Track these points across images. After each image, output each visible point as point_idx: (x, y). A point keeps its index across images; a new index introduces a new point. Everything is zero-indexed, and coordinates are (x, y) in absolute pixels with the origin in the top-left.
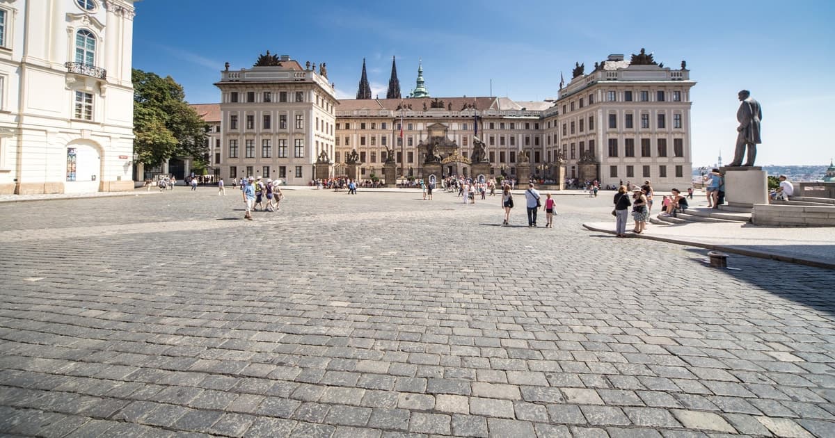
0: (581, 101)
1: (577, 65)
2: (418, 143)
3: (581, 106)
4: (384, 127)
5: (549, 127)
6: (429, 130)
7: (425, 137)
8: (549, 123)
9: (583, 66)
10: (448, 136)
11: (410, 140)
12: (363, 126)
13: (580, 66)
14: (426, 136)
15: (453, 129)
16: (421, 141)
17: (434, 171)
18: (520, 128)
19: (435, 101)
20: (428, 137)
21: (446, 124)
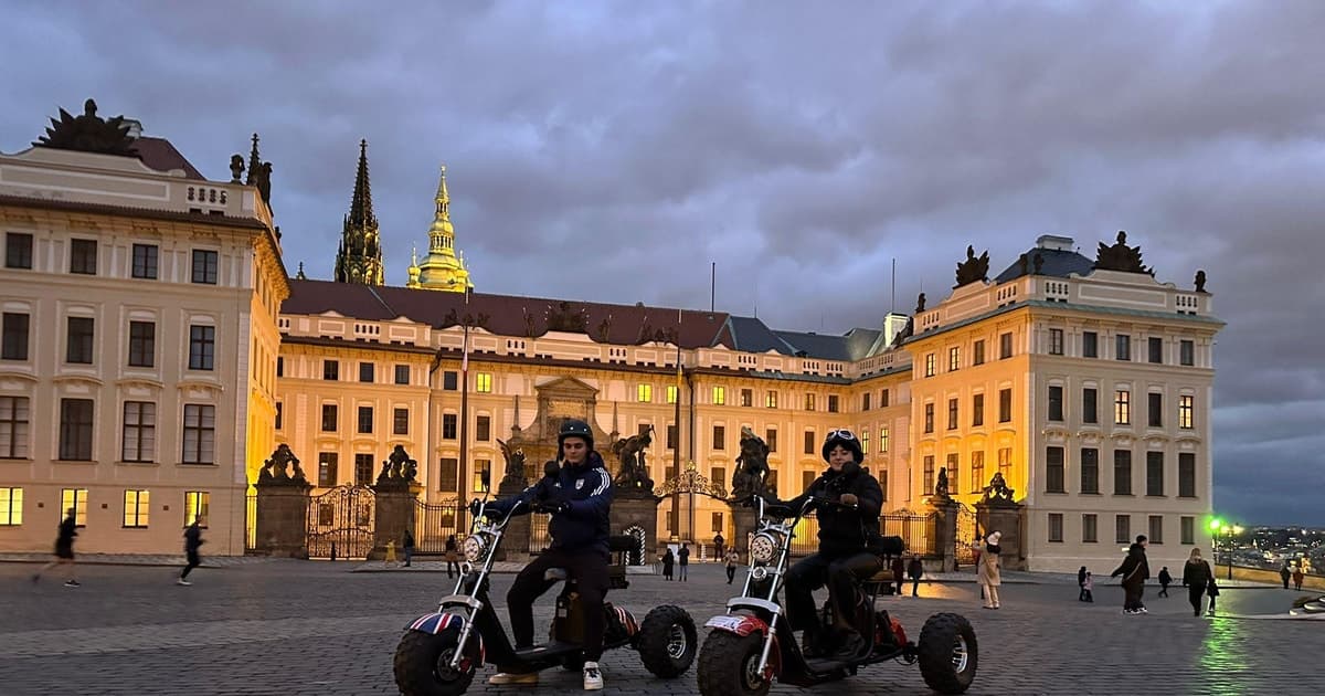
0: (979, 348)
1: (970, 252)
2: (507, 436)
3: (979, 360)
4: (402, 376)
5: (866, 408)
6: (544, 395)
7: (528, 418)
8: (867, 397)
9: (985, 258)
10: (598, 417)
11: (484, 423)
12: (331, 372)
13: (978, 255)
14: (535, 413)
15: (612, 398)
16: (516, 428)
17: (637, 517)
18: (791, 407)
19: (559, 312)
20: (539, 419)
21: (592, 382)
